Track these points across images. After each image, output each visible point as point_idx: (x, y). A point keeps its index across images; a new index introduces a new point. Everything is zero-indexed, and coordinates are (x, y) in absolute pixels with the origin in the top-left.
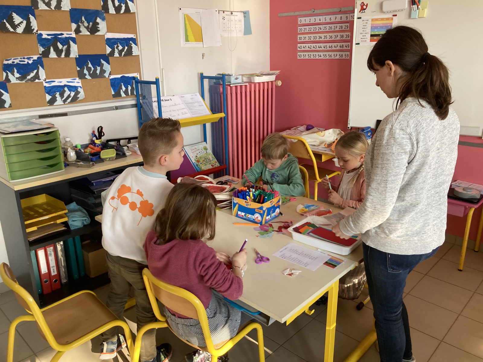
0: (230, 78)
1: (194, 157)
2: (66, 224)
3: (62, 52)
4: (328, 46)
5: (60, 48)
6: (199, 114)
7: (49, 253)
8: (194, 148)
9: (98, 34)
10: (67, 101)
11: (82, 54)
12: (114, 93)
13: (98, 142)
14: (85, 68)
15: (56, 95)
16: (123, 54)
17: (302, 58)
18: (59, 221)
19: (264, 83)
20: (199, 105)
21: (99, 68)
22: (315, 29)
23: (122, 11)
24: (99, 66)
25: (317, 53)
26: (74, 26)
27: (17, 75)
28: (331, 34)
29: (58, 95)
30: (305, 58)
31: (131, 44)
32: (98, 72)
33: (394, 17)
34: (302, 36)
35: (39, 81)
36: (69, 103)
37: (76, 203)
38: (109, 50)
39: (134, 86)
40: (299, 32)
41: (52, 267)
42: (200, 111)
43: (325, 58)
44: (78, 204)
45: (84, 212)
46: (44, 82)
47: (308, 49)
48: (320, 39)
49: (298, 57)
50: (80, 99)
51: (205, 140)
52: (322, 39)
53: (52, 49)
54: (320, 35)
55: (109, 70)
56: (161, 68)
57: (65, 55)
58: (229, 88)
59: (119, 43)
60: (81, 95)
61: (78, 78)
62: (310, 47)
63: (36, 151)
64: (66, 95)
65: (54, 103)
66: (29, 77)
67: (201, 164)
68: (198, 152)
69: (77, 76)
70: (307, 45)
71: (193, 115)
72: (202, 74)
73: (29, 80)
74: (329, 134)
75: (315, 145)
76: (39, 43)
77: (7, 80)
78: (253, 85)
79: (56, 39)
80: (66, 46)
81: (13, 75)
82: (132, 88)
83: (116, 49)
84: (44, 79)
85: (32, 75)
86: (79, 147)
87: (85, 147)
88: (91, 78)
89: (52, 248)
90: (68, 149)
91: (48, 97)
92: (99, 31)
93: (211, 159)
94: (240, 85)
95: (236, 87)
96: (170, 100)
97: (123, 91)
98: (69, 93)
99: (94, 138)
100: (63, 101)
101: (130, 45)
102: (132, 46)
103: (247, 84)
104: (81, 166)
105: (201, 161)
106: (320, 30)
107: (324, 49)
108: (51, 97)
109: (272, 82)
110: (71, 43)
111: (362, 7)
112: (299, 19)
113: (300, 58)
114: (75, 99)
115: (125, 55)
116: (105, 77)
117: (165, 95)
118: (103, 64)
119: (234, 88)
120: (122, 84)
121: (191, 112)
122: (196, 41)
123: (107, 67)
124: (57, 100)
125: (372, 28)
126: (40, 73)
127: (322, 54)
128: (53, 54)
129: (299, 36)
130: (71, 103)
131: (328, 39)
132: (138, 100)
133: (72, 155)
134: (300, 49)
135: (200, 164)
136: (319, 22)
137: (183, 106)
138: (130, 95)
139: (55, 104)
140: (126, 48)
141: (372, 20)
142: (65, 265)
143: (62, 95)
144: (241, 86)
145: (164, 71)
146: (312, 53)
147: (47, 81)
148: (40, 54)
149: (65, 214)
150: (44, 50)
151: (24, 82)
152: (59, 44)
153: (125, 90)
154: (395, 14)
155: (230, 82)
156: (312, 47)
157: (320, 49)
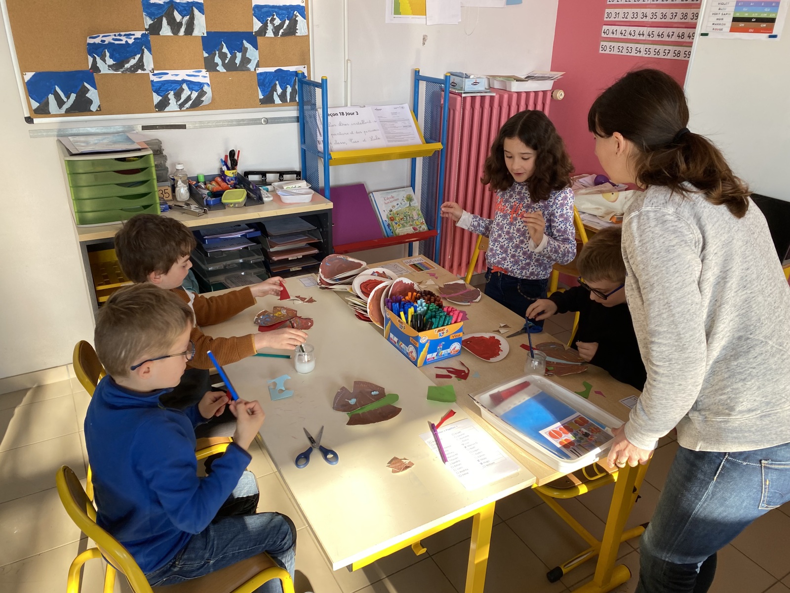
0: (464, 81)
1: (387, 212)
3: (181, 27)
4: (656, 33)
5: (178, 20)
6: (399, 141)
8: (389, 196)
10: (185, 106)
11: (213, 30)
12: (262, 97)
13: (229, 174)
14: (217, 55)
15: (169, 96)
16: (280, 34)
17: (607, 52)
19: (528, 93)
20: (404, 125)
21: (239, 55)
24: (239, 52)
25: (634, 46)
27: (110, 62)
28: (664, 11)
29: (171, 95)
30: (612, 53)
31: (296, 16)
32: (238, 61)
34: (613, 11)
35: (143, 72)
36: (187, 108)
38: (257, 25)
39: (297, 87)
40: (608, 3)
42: (402, 137)
43: (647, 55)
46: (151, 74)
47: (620, 36)
48: (645, 19)
49: (601, 49)
50: (204, 104)
51: (413, 185)
52: (648, 19)
53: (165, 21)
54: (644, 10)
55: (255, 59)
56: (346, 59)
57: (185, 32)
58: (459, 99)
59: (275, 14)
60: (207, 97)
61: (204, 70)
62: (624, 32)
63: (117, 184)
64: (184, 97)
65: (165, 108)
66: (127, 66)
67: (396, 224)
68: (395, 203)
69: (204, 67)
70: (619, 28)
71: (389, 141)
72: (417, 72)
73: (127, 69)
75: (596, 216)
76: (144, 11)
77: (95, 68)
78: (506, 96)
79: (172, 5)
80: (188, 17)
81: (104, 61)
82: (294, 89)
83: (269, 25)
84: (151, 69)
85: (133, 62)
86: (202, 179)
87: (209, 179)
88: (225, 71)
90: (177, 182)
91: (157, 99)
93: (415, 217)
94: (479, 94)
95: (473, 98)
96: (355, 114)
97: (277, 94)
98: (189, 93)
99: (224, 168)
100: (179, 105)
101: (294, 17)
102: (297, 19)
103: (494, 94)
105: (397, 219)
106: (646, 2)
107: (648, 38)
108: (160, 98)
109: (545, 92)
110: (196, 12)
113: (603, 52)
114: (197, 104)
115: (283, 35)
116: (249, 70)
117: (349, 104)
118: (247, 49)
119: (469, 101)
120: (277, 82)
121: (387, 137)
122: (414, 13)
123: (253, 54)
124: (170, 103)
125: (737, 5)
126: (145, 60)
127: (642, 47)
128: (166, 30)
129: (607, 10)
130: (191, 109)
131: (658, 20)
132: (301, 111)
133: (183, 191)
134: (605, 36)
135: (394, 223)
137: (375, 126)
138: (288, 101)
139: (167, 109)
140: (287, 22)
143: (178, 96)
144: (483, 98)
145: (349, 64)
146: (625, 45)
147: (156, 72)
148: (146, 30)
150: (152, 22)
151: (120, 72)
152: (176, 14)
153: (282, 93)
155: (461, 89)
156: (628, 32)
157: (641, 37)
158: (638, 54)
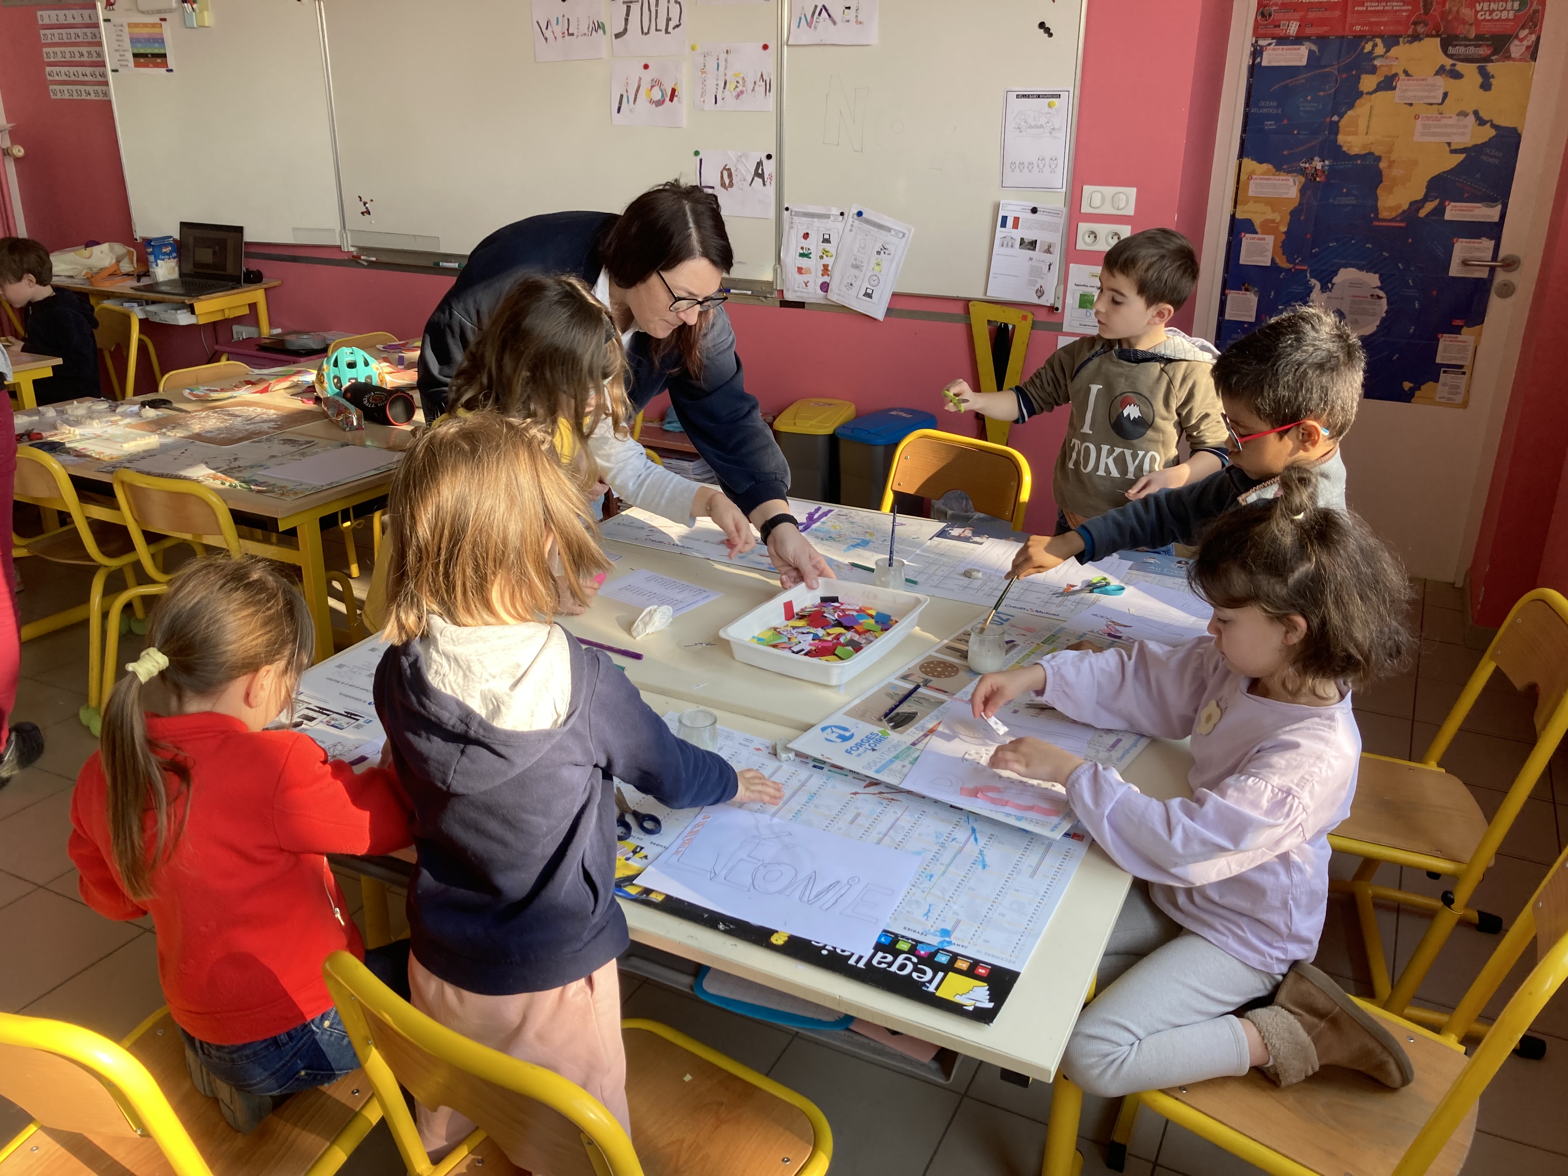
17: (59, 96)
22: (69, 36)
25: (82, 88)
30: (63, 97)
33: (163, 23)
34: (50, 50)
40: (43, 41)
47: (66, 78)
48: (82, 58)
49: (51, 94)
52: (85, 58)
54: (79, 49)
62: (68, 74)
70: (62, 69)
74: (101, 252)
106: (78, 40)
107: (91, 79)
112: (39, 13)
113: (55, 97)
125: (132, 42)
129: (44, 50)
134: (51, 78)
136: (72, 21)
141: (129, 25)
146: (73, 88)
154: (163, 16)
156: (72, 73)
157: (86, 79)
158: (88, 98)
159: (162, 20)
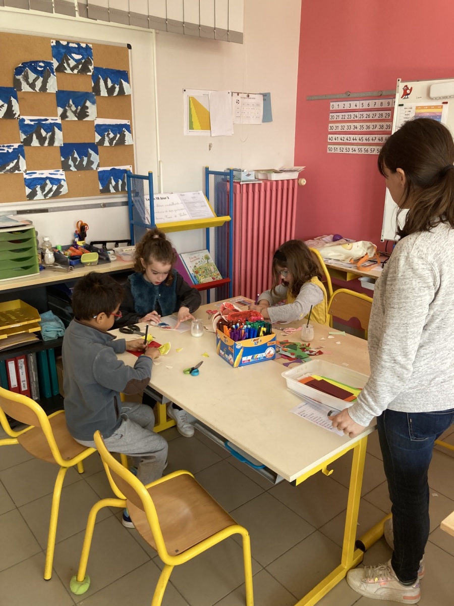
0: (240, 174)
1: (193, 268)
2: (38, 334)
3: (46, 140)
4: (364, 139)
5: (44, 136)
6: (199, 216)
7: (19, 365)
8: (193, 256)
9: (86, 119)
10: (48, 195)
11: (67, 142)
12: (102, 188)
13: (80, 243)
14: (71, 159)
16: (114, 143)
17: (333, 152)
18: (31, 331)
19: (283, 181)
20: (202, 205)
21: (85, 159)
22: (350, 117)
23: (116, 94)
24: (86, 157)
25: (351, 147)
26: (60, 110)
28: (368, 124)
29: (38, 188)
30: (336, 152)
31: (124, 131)
32: (85, 163)
33: (444, 105)
34: (334, 125)
35: (19, 172)
36: (50, 197)
37: (52, 312)
38: (98, 138)
39: (126, 180)
40: (330, 120)
41: (23, 381)
42: (201, 213)
43: (360, 153)
44: (54, 313)
45: (60, 323)
46: (24, 173)
47: (341, 141)
48: (355, 130)
49: (328, 150)
50: (62, 194)
51: (208, 248)
52: (358, 130)
53: (34, 136)
54: (355, 124)
55: (97, 161)
56: (159, 160)
57: (48, 143)
58: (238, 186)
59: (110, 130)
60: (64, 189)
61: (61, 170)
62: (343, 139)
63: (10, 251)
64: (47, 189)
66: (8, 168)
67: (200, 275)
68: (197, 261)
69: (61, 167)
70: (339, 136)
71: (193, 216)
72: (207, 169)
73: (8, 170)
74: (358, 247)
75: (339, 260)
76: (20, 129)
78: (269, 184)
79: (39, 124)
80: (51, 133)
82: (123, 181)
83: (106, 138)
84: (24, 170)
85: (12, 165)
86: (60, 249)
87: (65, 248)
88: (76, 170)
89: (23, 360)
90: (45, 250)
91: (28, 191)
92: (88, 116)
93: (213, 270)
94: (252, 182)
96: (167, 198)
97: (112, 186)
98: (51, 186)
99: (77, 239)
100: (44, 195)
102: (125, 133)
103: (261, 182)
104: (59, 270)
105: (200, 272)
106: (356, 119)
107: (359, 142)
108: (31, 190)
109: (293, 180)
110: (56, 130)
111: (405, 91)
112: (332, 104)
113: (330, 152)
114: (57, 194)
115: (116, 144)
116: (92, 169)
117: (162, 192)
118: (91, 154)
119: (245, 187)
120: (112, 177)
121: (191, 214)
122: (202, 129)
123: (95, 157)
124: (37, 194)
126: (20, 164)
127: (356, 147)
128: (35, 143)
129: (330, 125)
130: (52, 198)
131: (365, 130)
132: (129, 197)
133: (50, 257)
134: (331, 141)
135: (198, 275)
136: (355, 108)
137: (181, 206)
138: (120, 190)
139: (35, 198)
140: (118, 135)
141: (417, 108)
142: (37, 381)
143: (43, 189)
144: (254, 185)
145: (161, 164)
146: (344, 147)
147: (28, 172)
148: (22, 142)
149: (39, 322)
150: (26, 137)
151: (3, 173)
152: (42, 131)
153: (115, 185)
154: (445, 101)
155: (240, 179)
156: (346, 138)
157: (355, 141)
158: (354, 152)
159: (444, 103)
